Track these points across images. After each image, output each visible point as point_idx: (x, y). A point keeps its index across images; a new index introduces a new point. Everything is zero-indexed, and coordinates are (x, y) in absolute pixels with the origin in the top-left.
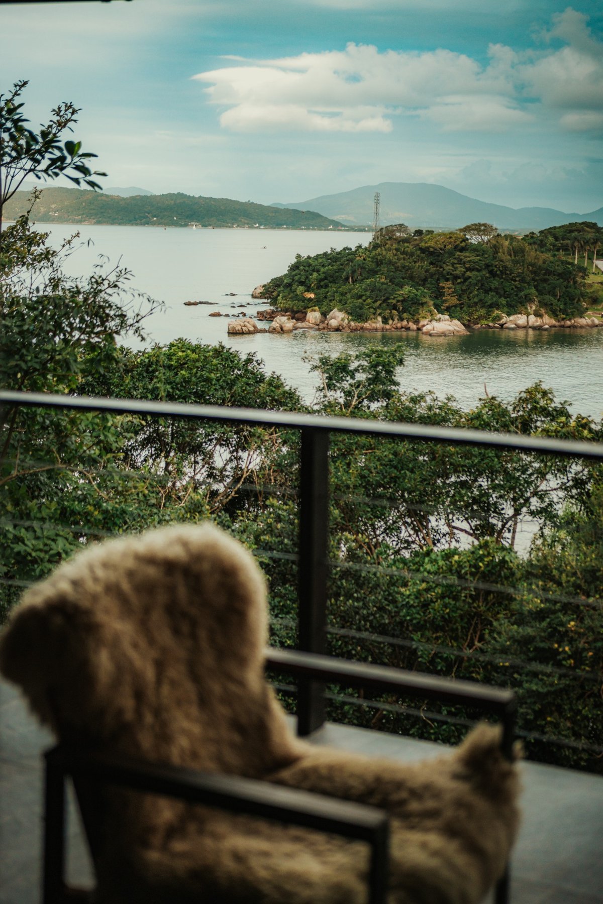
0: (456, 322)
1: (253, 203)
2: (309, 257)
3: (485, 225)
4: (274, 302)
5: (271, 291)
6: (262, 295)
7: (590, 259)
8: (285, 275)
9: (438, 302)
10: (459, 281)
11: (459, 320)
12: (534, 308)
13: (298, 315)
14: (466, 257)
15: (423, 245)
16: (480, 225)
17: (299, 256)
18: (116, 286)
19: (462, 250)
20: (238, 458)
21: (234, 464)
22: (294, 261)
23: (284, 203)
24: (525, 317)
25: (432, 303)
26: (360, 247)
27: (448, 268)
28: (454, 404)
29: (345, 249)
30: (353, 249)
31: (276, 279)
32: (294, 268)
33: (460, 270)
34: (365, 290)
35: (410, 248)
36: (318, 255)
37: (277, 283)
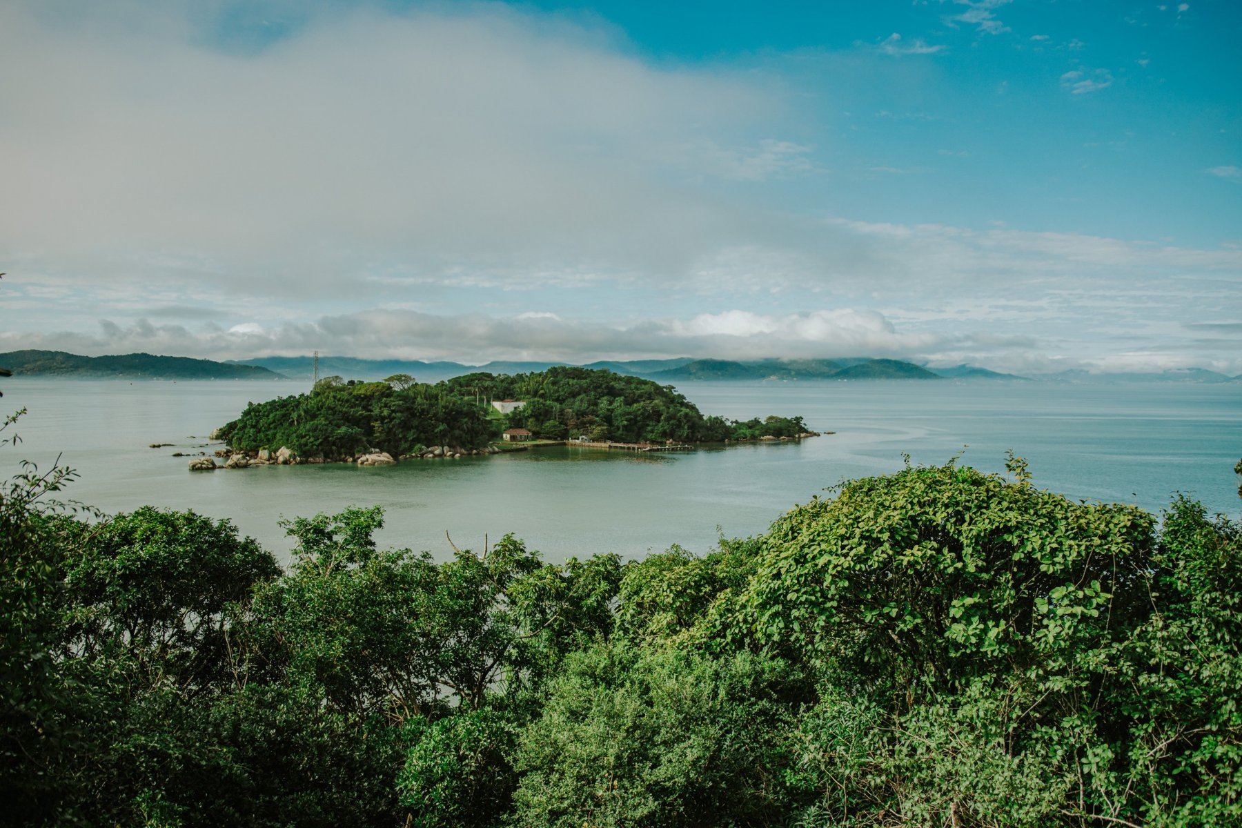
0: (385, 454)
1: (209, 361)
2: (259, 405)
3: (405, 376)
4: (229, 443)
5: (226, 434)
6: (217, 438)
7: (488, 402)
8: (240, 420)
9: (371, 438)
10: (386, 421)
11: (388, 452)
12: (447, 440)
13: (252, 452)
14: (391, 401)
15: (355, 393)
16: (401, 376)
17: (250, 404)
18: (56, 488)
19: (388, 396)
20: (210, 620)
21: (205, 626)
22: (247, 407)
23: (236, 360)
24: (441, 448)
25: (364, 439)
26: (303, 395)
27: (376, 411)
28: (430, 561)
29: (290, 397)
30: (297, 397)
31: (231, 423)
32: (246, 413)
33: (386, 412)
34: (309, 431)
35: (345, 395)
36: (267, 403)
37: (232, 426)
